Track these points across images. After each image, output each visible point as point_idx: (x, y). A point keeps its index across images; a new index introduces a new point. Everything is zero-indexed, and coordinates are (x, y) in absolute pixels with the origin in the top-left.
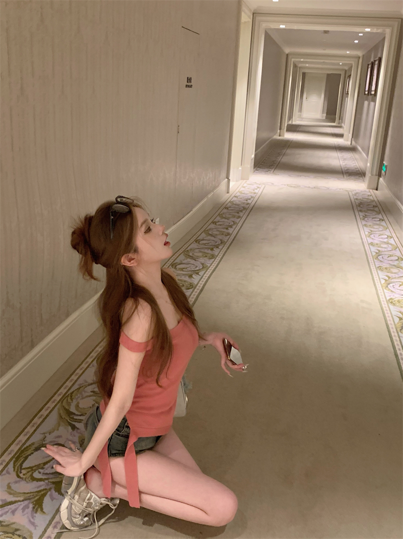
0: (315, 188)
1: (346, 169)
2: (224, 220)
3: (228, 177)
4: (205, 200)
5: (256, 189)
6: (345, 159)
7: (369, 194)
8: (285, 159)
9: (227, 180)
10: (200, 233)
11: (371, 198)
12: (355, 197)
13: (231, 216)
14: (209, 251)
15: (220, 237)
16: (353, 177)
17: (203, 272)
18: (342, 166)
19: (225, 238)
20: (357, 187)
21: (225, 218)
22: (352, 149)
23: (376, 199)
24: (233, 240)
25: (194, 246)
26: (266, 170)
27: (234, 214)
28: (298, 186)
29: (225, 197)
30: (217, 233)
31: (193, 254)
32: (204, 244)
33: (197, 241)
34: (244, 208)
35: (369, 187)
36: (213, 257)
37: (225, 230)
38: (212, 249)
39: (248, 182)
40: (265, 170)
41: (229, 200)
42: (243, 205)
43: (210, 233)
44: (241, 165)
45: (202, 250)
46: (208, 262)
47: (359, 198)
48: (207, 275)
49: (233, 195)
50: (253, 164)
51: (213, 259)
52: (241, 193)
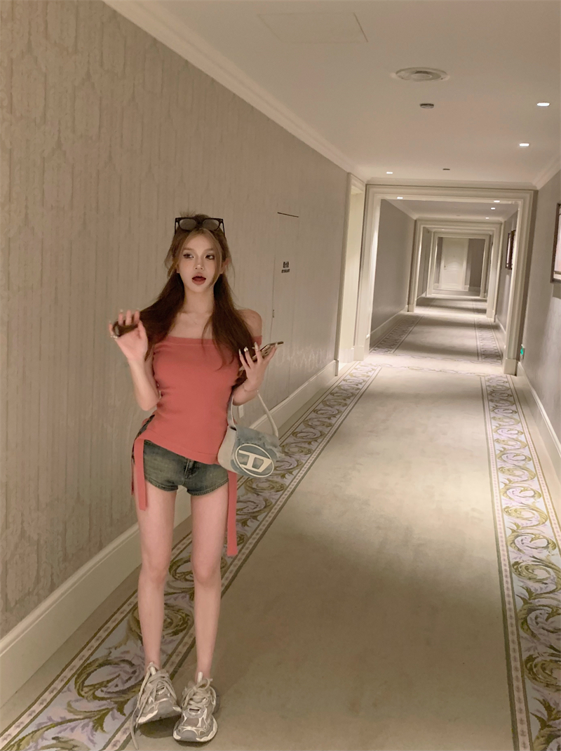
0: (441, 371)
1: (482, 350)
2: (327, 408)
3: (336, 358)
4: (306, 384)
5: (370, 371)
6: (483, 339)
7: (506, 380)
8: (409, 338)
9: (335, 361)
10: (298, 423)
11: (507, 385)
12: (488, 384)
13: (335, 403)
14: (306, 445)
15: (320, 428)
16: (489, 360)
17: (297, 471)
18: (479, 346)
19: (326, 430)
20: (493, 372)
21: (329, 406)
22: (495, 327)
23: (512, 387)
24: (335, 432)
25: (291, 440)
26: (386, 350)
27: (340, 401)
28: (421, 369)
29: (332, 381)
30: (318, 423)
31: (289, 450)
32: (302, 437)
33: (294, 434)
34: (353, 395)
35: (506, 372)
36: (310, 452)
37: (327, 420)
38: (310, 443)
39: (362, 363)
40: (384, 350)
41: (336, 384)
42: (352, 391)
43: (310, 424)
44: (354, 345)
45: (299, 445)
46: (303, 458)
47: (492, 385)
48: (301, 475)
49: (342, 378)
50: (369, 343)
51: (309, 455)
52: (352, 376)
